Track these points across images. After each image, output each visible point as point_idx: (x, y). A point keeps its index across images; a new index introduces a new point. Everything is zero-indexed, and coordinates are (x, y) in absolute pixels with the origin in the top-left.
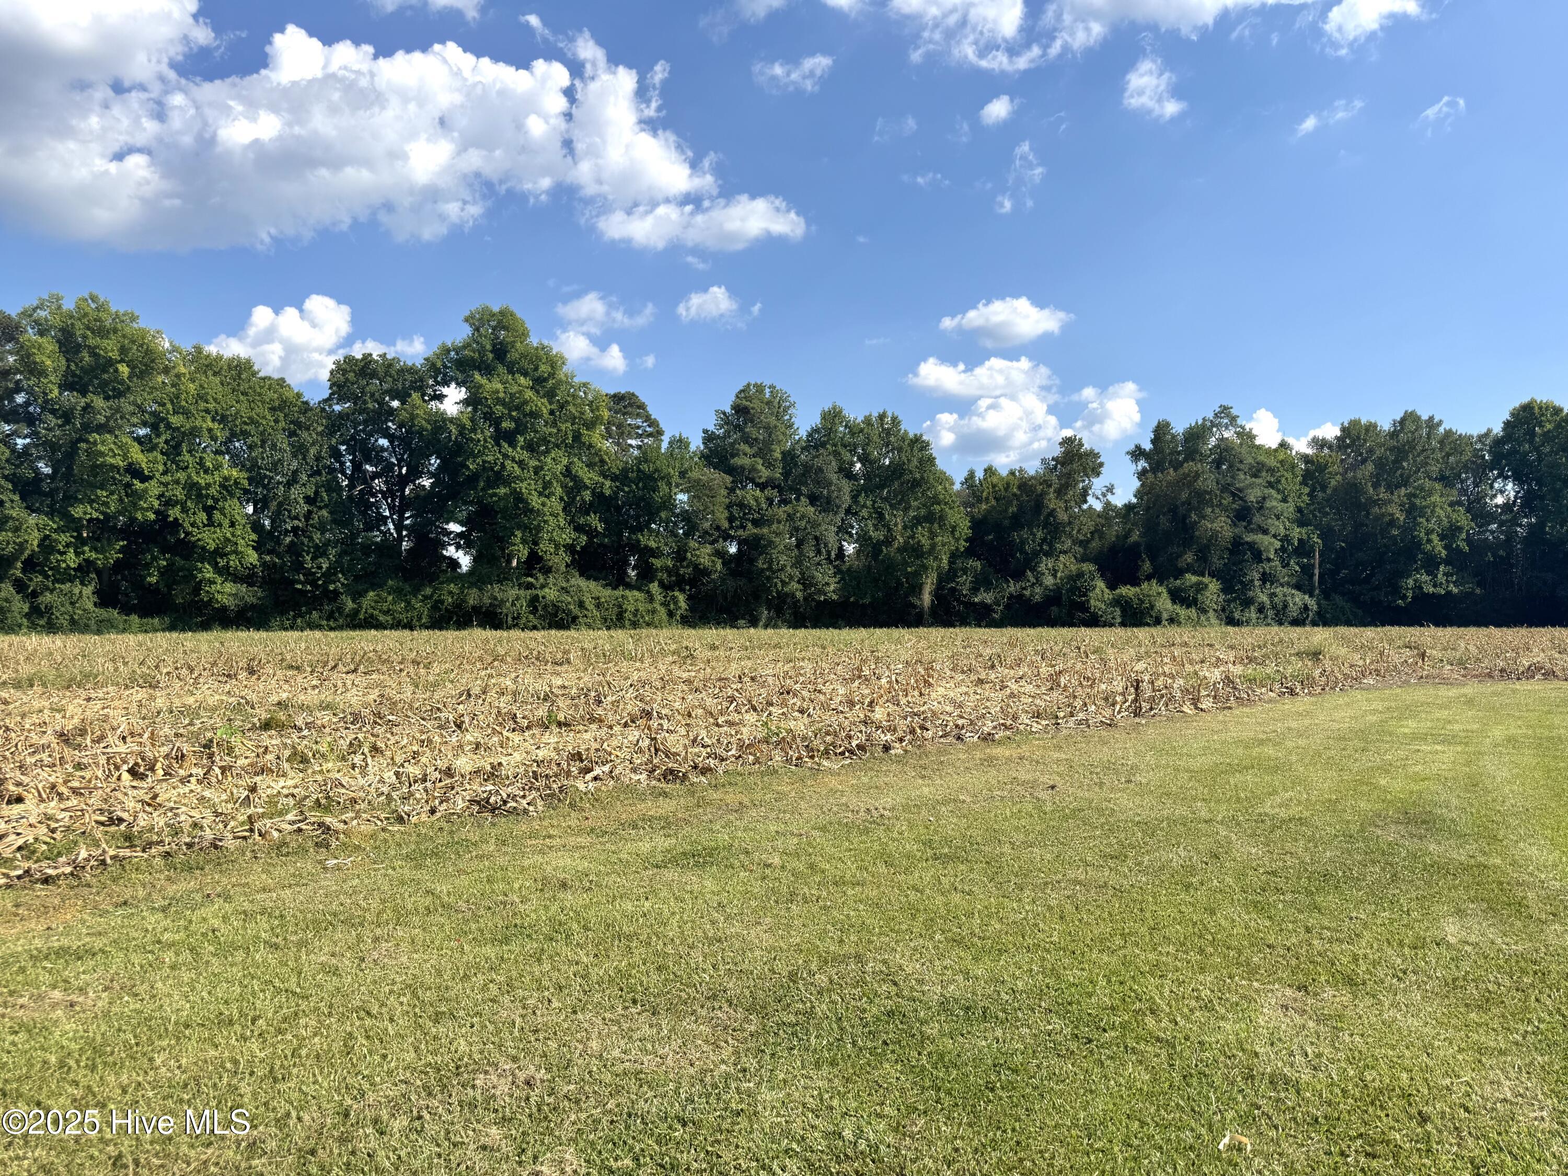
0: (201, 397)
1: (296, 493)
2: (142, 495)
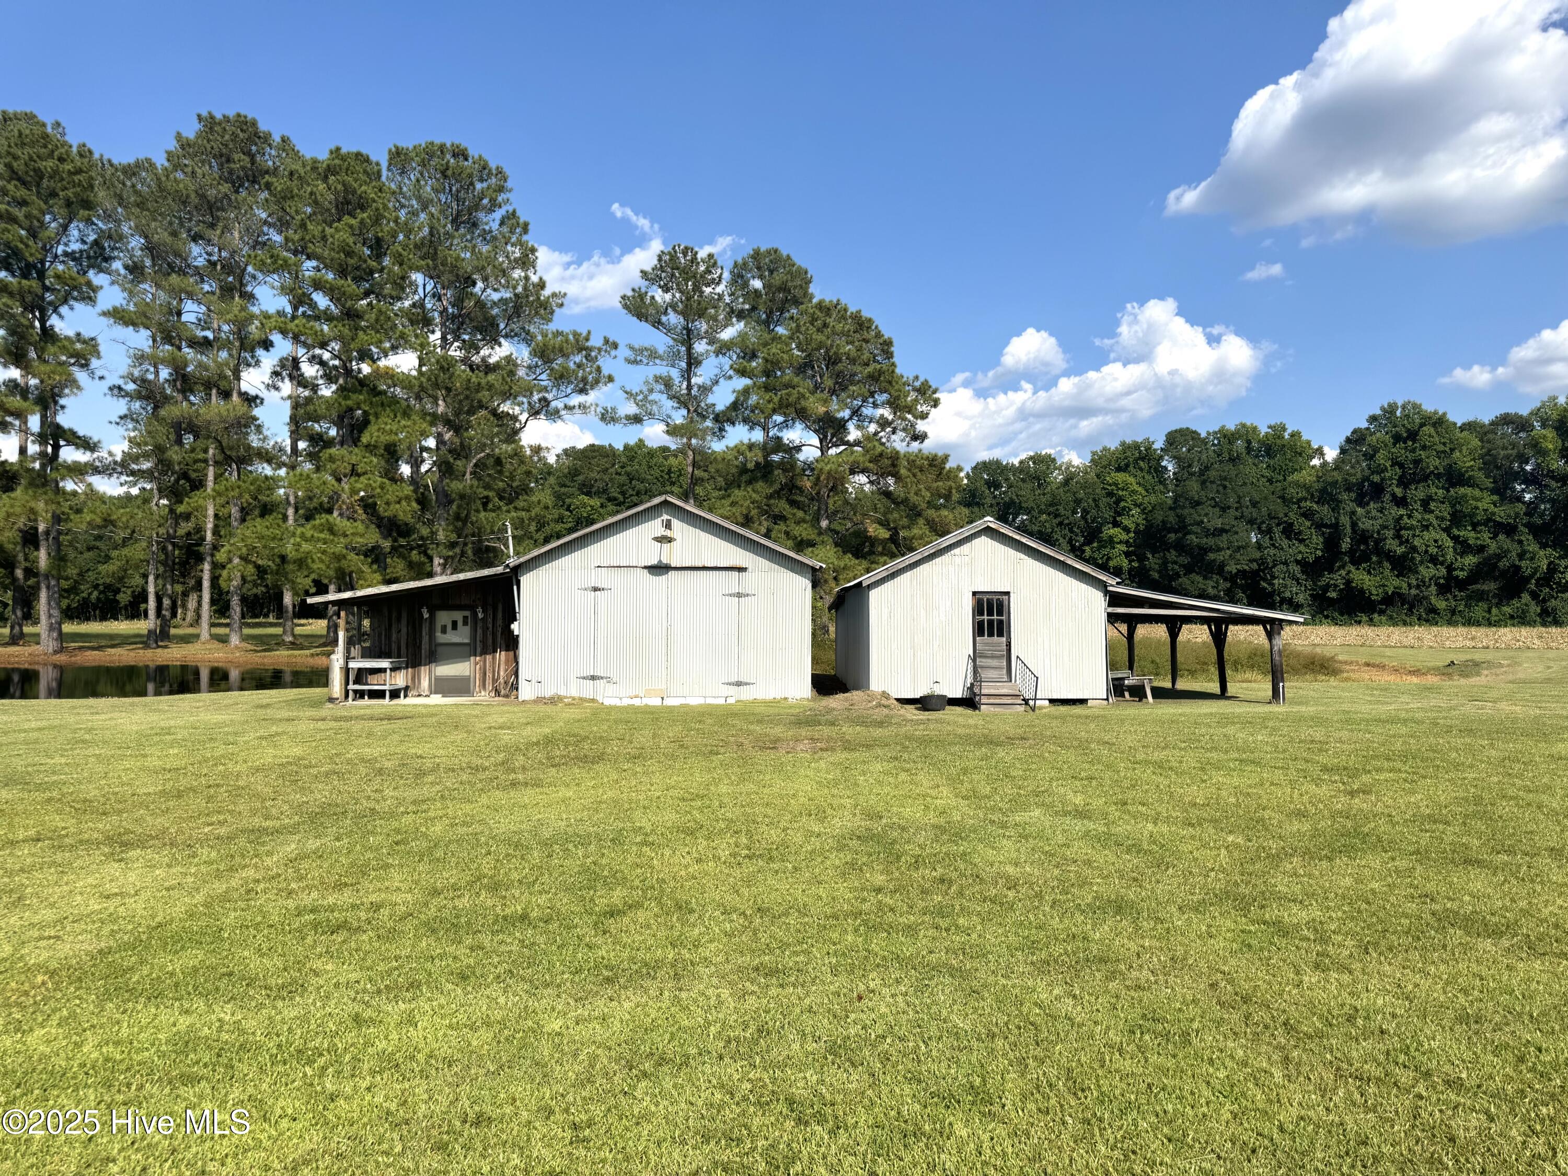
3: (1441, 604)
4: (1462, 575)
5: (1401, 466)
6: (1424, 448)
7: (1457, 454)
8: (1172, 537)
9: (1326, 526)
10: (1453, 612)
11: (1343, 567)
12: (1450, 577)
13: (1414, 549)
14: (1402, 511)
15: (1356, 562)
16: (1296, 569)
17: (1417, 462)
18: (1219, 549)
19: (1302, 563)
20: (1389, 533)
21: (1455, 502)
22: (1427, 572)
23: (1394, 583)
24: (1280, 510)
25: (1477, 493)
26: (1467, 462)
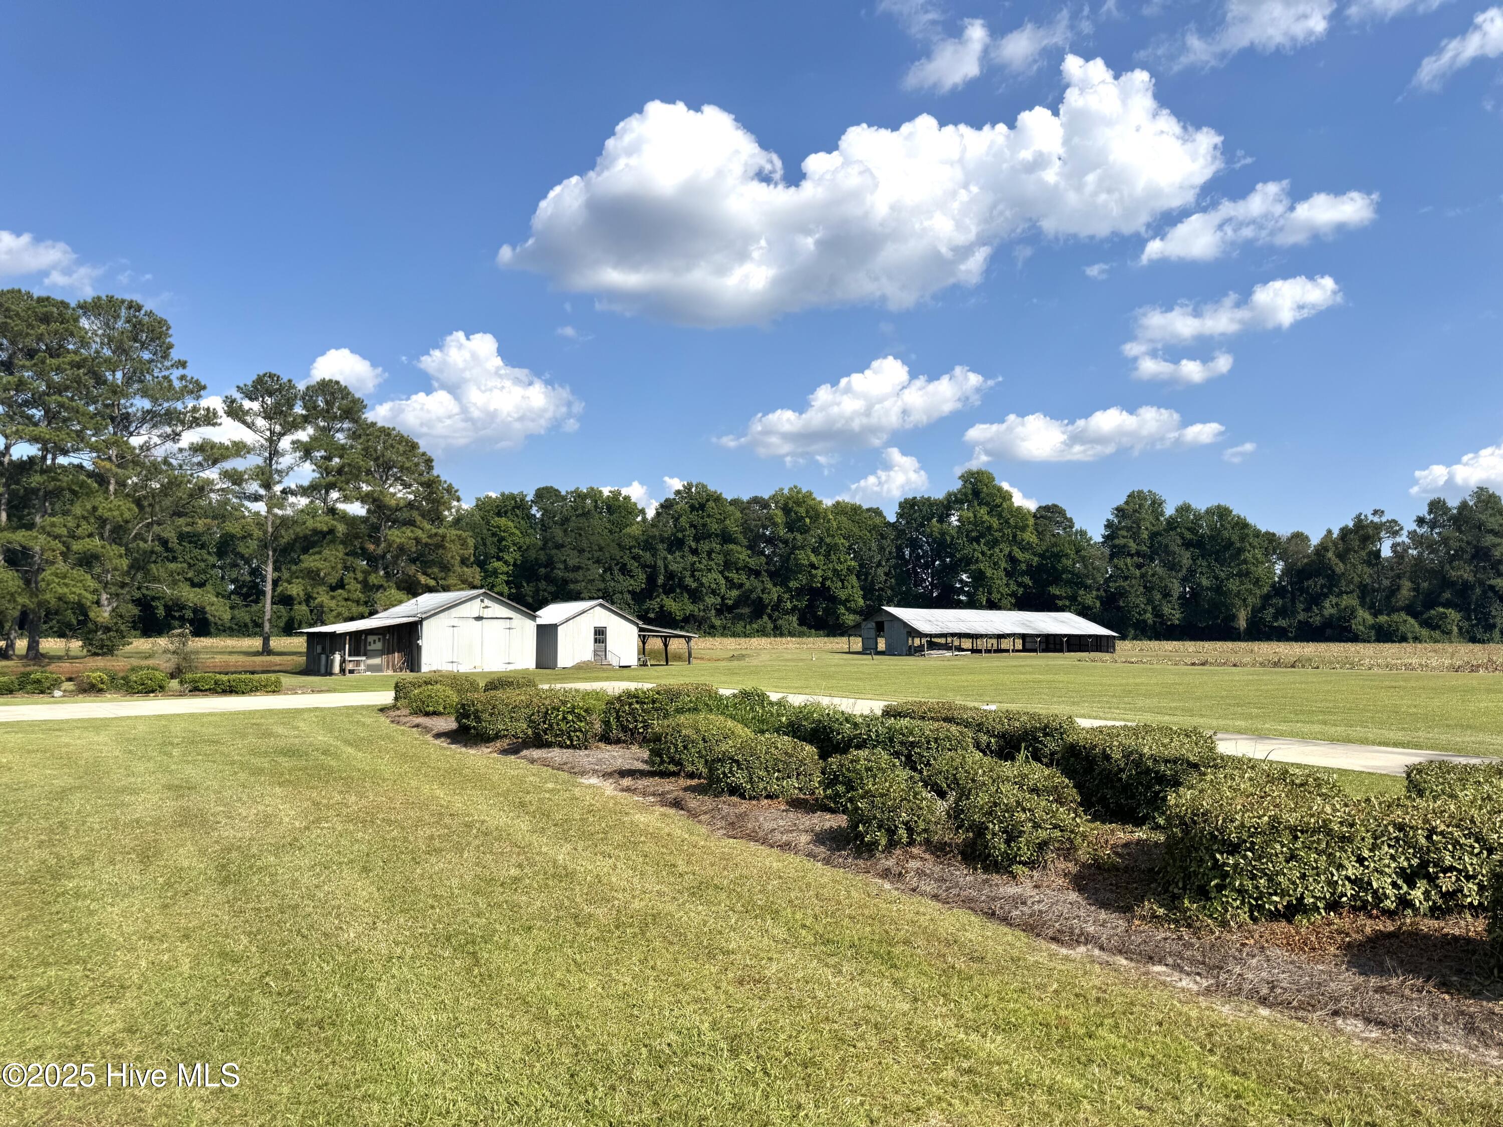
0: (839, 528)
1: (880, 571)
2: (815, 576)
3: (717, 623)
4: (730, 602)
5: (695, 527)
6: (709, 516)
7: (728, 522)
8: (542, 571)
9: (648, 567)
10: (724, 628)
11: (658, 596)
12: (723, 604)
13: (702, 585)
14: (695, 559)
15: (667, 593)
16: (628, 597)
17: (704, 525)
18: (577, 582)
19: (633, 593)
20: (688, 574)
21: (727, 554)
22: (710, 600)
23: (690, 608)
24: (617, 553)
25: (739, 548)
26: (733, 528)
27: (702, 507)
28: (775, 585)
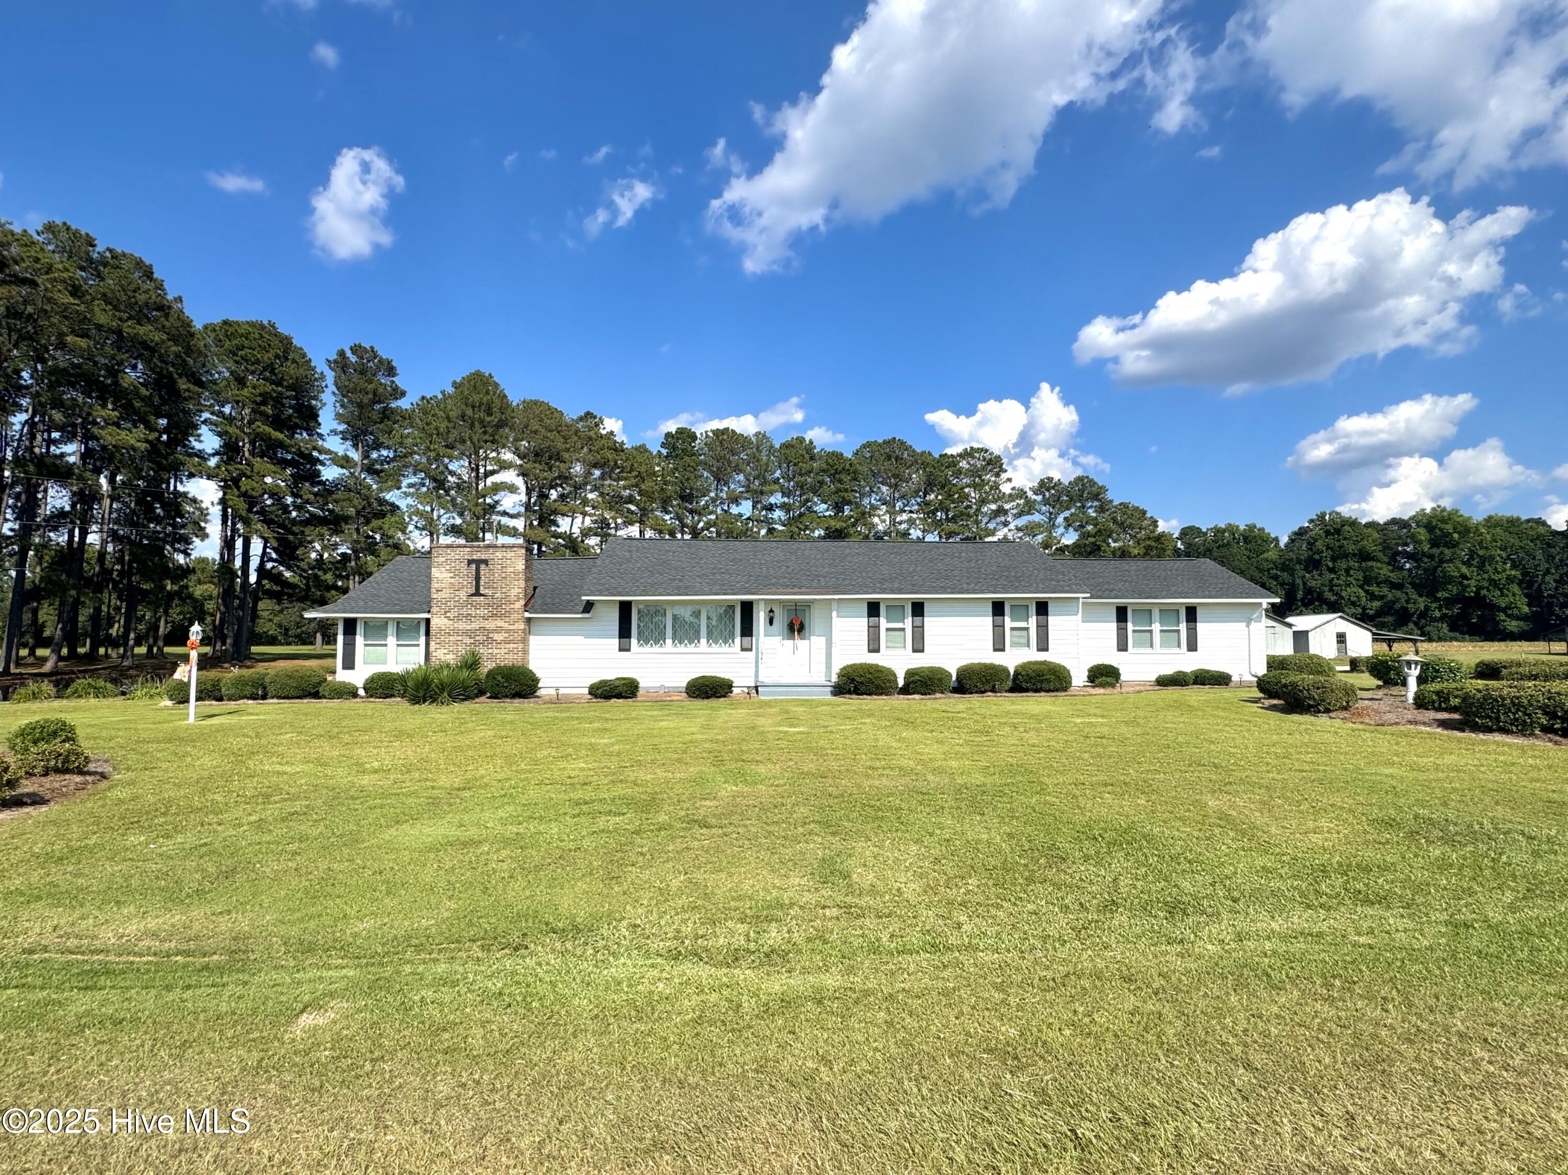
5: (1332, 549)
6: (1345, 539)
13: (1342, 598)
14: (1333, 576)
17: (1341, 547)
20: (1326, 589)
21: (1366, 570)
25: (1379, 565)
26: (1371, 547)
27: (1338, 531)
28: (1421, 596)
